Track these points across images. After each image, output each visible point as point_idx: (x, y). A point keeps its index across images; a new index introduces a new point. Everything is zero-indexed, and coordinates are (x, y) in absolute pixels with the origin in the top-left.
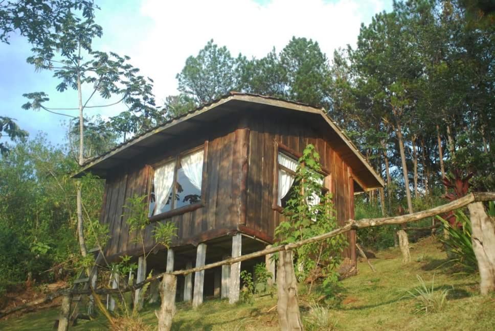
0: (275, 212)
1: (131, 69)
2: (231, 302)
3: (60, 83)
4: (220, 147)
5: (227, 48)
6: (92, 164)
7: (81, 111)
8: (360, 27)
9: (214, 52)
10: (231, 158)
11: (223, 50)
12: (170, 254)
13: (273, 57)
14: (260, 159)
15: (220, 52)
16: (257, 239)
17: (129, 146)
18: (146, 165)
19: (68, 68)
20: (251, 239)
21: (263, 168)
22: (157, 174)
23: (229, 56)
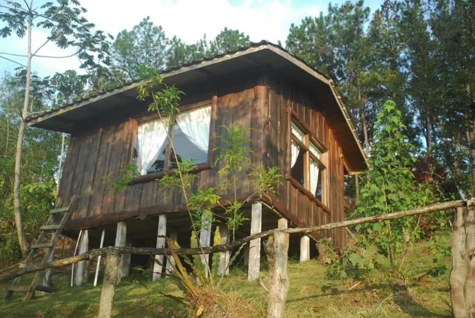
0: (288, 182)
1: (87, 23)
2: (251, 278)
3: (4, 27)
4: (232, 104)
5: (162, 27)
6: (62, 111)
7: (29, 59)
8: (290, 27)
9: (150, 30)
10: (249, 116)
11: (159, 29)
12: (162, 220)
13: (204, 44)
14: (277, 123)
15: (155, 30)
16: (274, 210)
17: (116, 93)
18: (130, 119)
19: (15, 11)
20: (269, 209)
21: (279, 132)
22: (142, 129)
23: (163, 36)
